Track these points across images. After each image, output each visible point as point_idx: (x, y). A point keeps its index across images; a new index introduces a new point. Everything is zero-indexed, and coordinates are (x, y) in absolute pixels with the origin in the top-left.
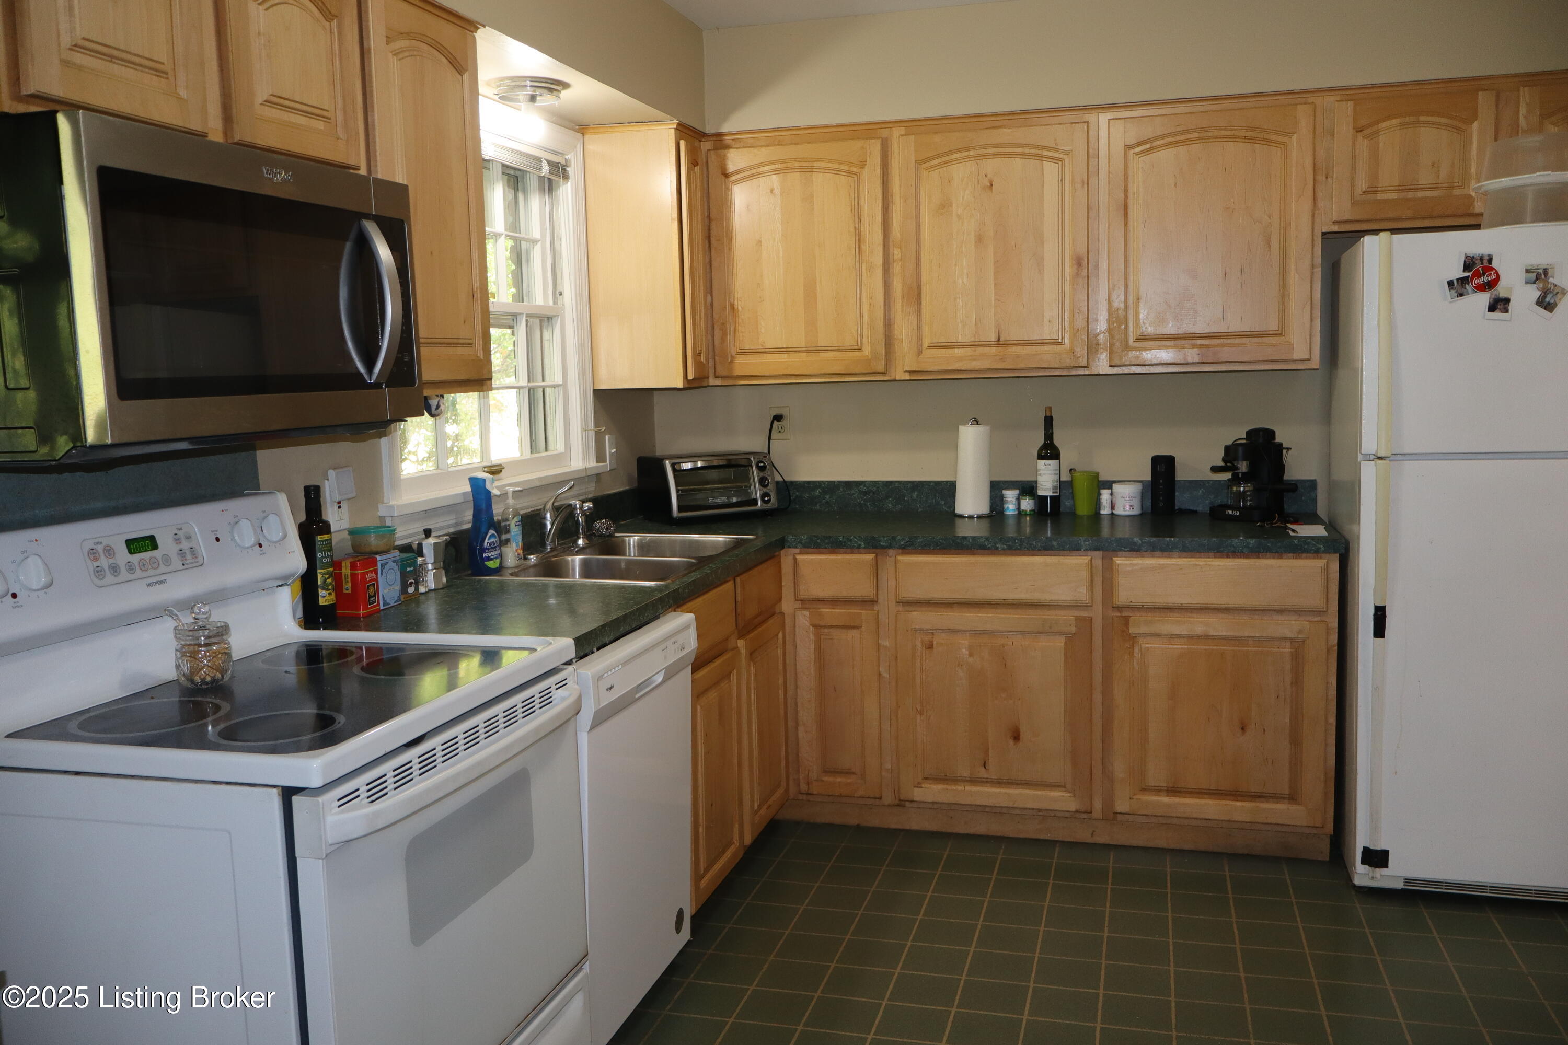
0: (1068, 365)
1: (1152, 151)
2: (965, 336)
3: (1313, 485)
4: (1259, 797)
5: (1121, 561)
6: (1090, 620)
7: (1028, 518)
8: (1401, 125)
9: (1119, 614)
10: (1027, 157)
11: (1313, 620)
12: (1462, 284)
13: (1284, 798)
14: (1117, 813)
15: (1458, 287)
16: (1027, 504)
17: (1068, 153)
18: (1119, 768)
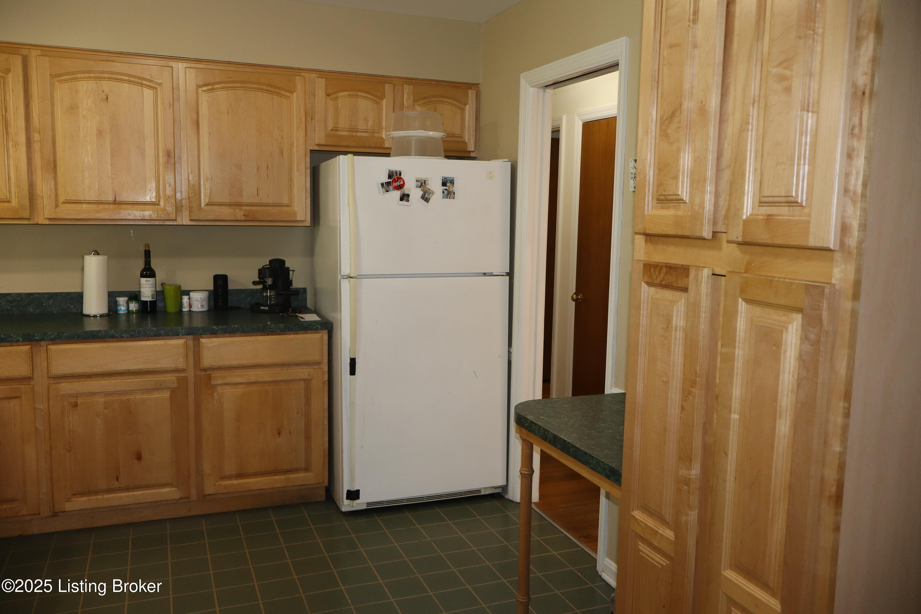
0: (163, 219)
1: (213, 91)
2: (92, 196)
3: (305, 290)
4: (289, 471)
5: (205, 341)
6: (186, 379)
7: (134, 315)
8: (349, 95)
9: (204, 373)
10: (131, 83)
11: (315, 367)
12: (388, 185)
13: (302, 470)
14: (206, 495)
15: (386, 186)
16: (133, 306)
17: (160, 84)
18: (207, 467)
